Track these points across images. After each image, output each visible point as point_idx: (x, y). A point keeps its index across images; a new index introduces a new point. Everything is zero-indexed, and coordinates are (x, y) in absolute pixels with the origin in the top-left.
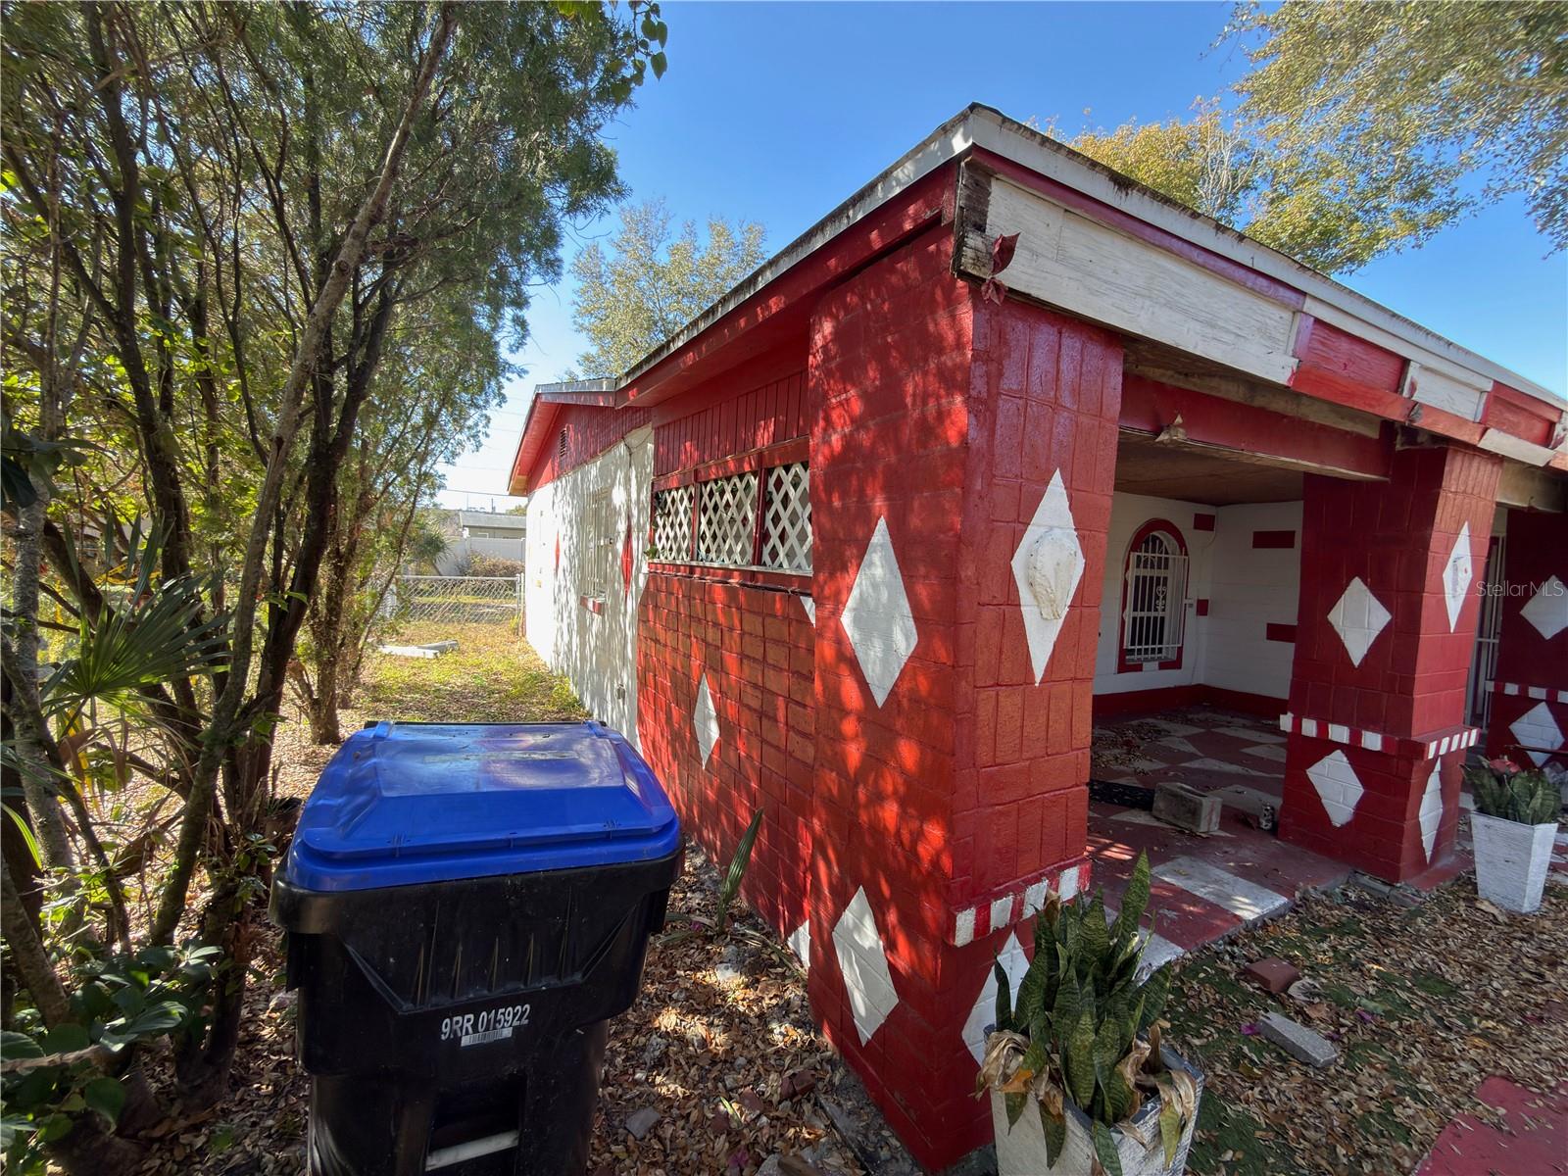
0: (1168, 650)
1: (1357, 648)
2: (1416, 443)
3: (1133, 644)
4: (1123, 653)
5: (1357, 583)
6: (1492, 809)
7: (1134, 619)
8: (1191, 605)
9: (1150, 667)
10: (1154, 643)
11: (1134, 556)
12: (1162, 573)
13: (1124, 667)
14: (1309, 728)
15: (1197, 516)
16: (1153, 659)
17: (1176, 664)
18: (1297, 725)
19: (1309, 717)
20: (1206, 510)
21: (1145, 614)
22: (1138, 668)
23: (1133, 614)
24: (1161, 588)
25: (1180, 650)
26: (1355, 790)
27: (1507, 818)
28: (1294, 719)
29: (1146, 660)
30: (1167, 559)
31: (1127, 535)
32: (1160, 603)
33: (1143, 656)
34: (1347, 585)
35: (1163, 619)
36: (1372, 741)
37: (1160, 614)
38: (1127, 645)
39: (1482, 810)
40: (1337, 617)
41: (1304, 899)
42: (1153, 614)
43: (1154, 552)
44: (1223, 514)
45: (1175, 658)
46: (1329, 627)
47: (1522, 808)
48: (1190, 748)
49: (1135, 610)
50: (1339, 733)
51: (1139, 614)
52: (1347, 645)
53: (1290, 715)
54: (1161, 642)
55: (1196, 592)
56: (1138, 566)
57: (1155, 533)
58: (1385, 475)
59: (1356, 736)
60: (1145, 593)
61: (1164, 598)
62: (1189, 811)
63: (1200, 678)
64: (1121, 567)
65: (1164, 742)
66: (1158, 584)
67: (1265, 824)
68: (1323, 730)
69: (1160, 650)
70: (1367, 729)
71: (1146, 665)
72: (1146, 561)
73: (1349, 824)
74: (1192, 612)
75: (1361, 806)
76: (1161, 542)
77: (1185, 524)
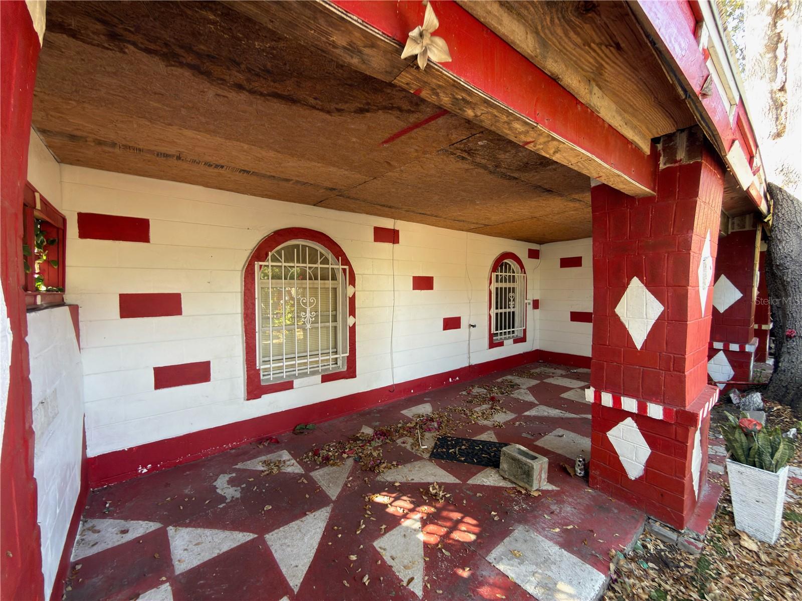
0: (518, 331)
1: (639, 335)
2: (676, 162)
3: (497, 330)
4: (491, 336)
5: (635, 281)
6: (743, 458)
7: (497, 314)
8: (529, 304)
9: (509, 343)
10: (509, 328)
11: (494, 275)
12: (511, 285)
13: (492, 345)
14: (607, 400)
15: (530, 250)
16: (509, 338)
17: (523, 340)
18: (598, 397)
19: (607, 391)
20: (535, 247)
21: (503, 311)
22: (501, 344)
23: (496, 311)
24: (511, 294)
25: (525, 331)
26: (644, 451)
27: (754, 465)
28: (595, 392)
29: (506, 339)
30: (514, 276)
31: (490, 263)
32: (512, 303)
33: (503, 336)
34: (628, 284)
35: (513, 313)
36: (655, 411)
37: (512, 310)
38: (493, 331)
39: (735, 458)
40: (622, 310)
41: (618, 572)
42: (507, 310)
43: (505, 272)
44: (543, 249)
45: (522, 336)
46: (617, 318)
47: (767, 458)
48: (530, 398)
49: (497, 308)
50: (630, 404)
51: (499, 311)
52: (631, 332)
53: (592, 389)
54: (513, 327)
55: (532, 296)
56: (497, 281)
57: (505, 261)
58: (653, 190)
59: (642, 407)
60: (502, 298)
61: (514, 300)
62: (524, 473)
63: (537, 347)
64: (487, 282)
65: (515, 394)
66: (510, 292)
67: (579, 472)
68: (617, 401)
69: (513, 331)
70: (651, 401)
71: (505, 342)
72: (502, 278)
73: (641, 478)
74: (530, 307)
75: (649, 463)
76: (510, 266)
77: (523, 255)
